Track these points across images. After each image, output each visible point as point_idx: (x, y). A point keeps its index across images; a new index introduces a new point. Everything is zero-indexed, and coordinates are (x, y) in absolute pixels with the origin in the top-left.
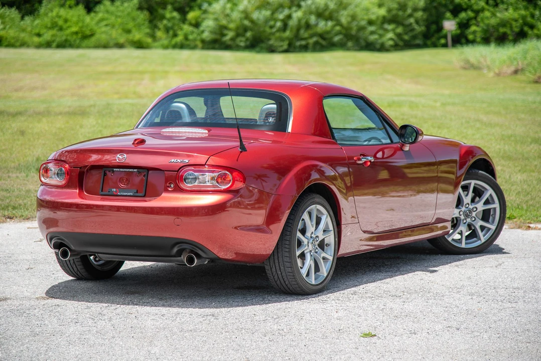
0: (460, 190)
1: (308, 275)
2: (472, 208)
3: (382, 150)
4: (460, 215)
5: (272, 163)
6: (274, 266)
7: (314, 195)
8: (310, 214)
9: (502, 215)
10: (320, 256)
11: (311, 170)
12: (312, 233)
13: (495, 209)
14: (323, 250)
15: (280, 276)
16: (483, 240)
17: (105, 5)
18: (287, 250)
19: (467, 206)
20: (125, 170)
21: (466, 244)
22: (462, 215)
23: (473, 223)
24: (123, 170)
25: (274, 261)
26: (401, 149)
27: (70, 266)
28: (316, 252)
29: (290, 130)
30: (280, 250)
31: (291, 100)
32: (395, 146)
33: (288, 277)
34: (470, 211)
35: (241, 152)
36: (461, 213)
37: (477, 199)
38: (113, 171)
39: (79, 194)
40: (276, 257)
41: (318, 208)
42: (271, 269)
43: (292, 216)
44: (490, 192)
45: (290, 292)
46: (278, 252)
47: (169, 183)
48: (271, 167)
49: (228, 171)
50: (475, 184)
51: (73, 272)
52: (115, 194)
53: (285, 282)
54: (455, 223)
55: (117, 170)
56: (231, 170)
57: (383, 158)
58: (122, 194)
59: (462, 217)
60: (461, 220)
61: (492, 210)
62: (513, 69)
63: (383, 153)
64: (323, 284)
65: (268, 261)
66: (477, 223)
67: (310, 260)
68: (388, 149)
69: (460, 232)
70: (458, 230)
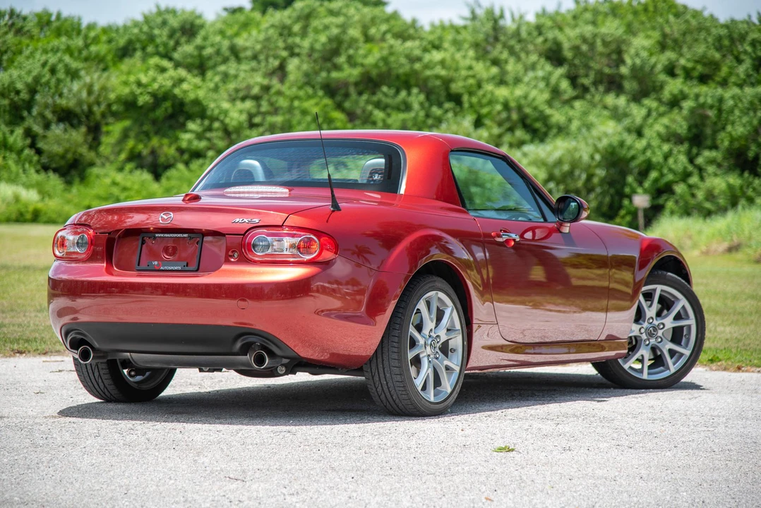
0: (641, 298)
1: (424, 388)
2: (657, 324)
3: (533, 229)
4: (642, 334)
5: (378, 229)
6: (376, 373)
7: (435, 278)
8: (428, 304)
9: (700, 335)
10: (442, 364)
11: (431, 246)
12: (431, 330)
13: (689, 327)
14: (447, 357)
15: (385, 388)
16: (673, 369)
17: (177, 170)
18: (396, 350)
19: (651, 321)
20: (171, 235)
21: (649, 374)
22: (644, 334)
23: (658, 345)
24: (168, 235)
25: (377, 365)
26: (558, 230)
27: (94, 381)
28: (437, 358)
29: (402, 191)
30: (385, 350)
31: (406, 153)
32: (550, 225)
33: (397, 389)
34: (655, 329)
35: (333, 211)
36: (643, 330)
37: (665, 312)
38: (155, 238)
39: (107, 268)
40: (380, 360)
41: (440, 296)
42: (373, 378)
43: (404, 303)
44: (682, 302)
45: (400, 411)
46: (382, 353)
47: (233, 252)
48: (376, 235)
49: (315, 235)
50: (662, 291)
51: (99, 389)
52: (157, 269)
53: (392, 396)
54: (633, 345)
55: (160, 235)
56: (318, 233)
57: (533, 239)
58: (166, 268)
59: (644, 337)
60: (642, 340)
61: (685, 328)
62: (726, 245)
63: (534, 234)
64: (446, 403)
65: (369, 365)
66: (664, 346)
67: (429, 367)
68: (540, 230)
69: (641, 358)
70: (638, 355)
